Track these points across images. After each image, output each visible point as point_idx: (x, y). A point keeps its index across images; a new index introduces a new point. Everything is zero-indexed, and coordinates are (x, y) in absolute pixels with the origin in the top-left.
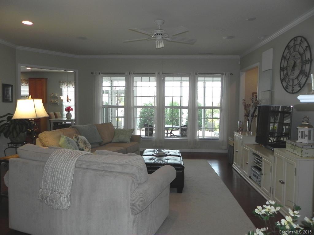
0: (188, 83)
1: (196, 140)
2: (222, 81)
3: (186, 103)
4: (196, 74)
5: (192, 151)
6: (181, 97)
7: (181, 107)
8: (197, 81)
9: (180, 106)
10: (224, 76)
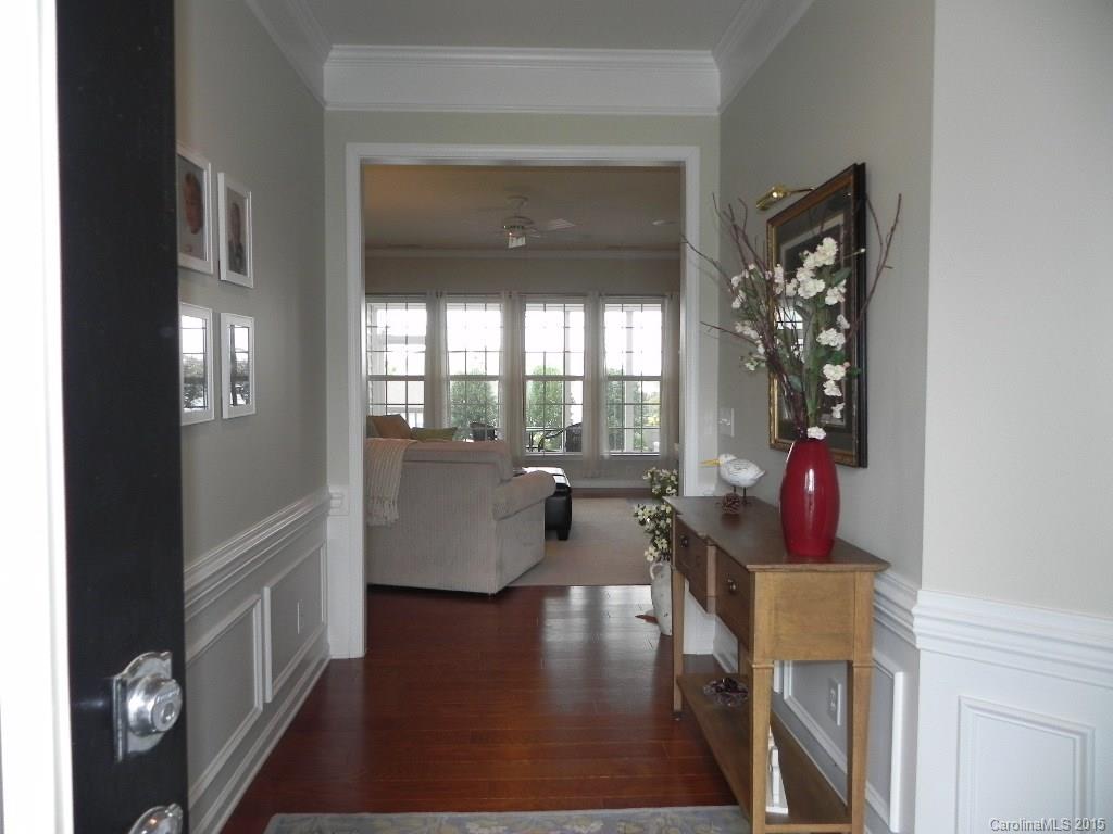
0: (582, 313)
1: (602, 457)
2: (663, 310)
3: (577, 367)
4: (600, 295)
5: (593, 486)
6: (565, 352)
7: (567, 378)
8: (604, 310)
9: (562, 374)
10: (667, 301)
